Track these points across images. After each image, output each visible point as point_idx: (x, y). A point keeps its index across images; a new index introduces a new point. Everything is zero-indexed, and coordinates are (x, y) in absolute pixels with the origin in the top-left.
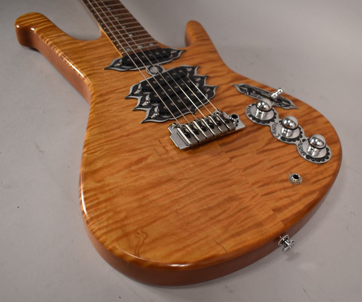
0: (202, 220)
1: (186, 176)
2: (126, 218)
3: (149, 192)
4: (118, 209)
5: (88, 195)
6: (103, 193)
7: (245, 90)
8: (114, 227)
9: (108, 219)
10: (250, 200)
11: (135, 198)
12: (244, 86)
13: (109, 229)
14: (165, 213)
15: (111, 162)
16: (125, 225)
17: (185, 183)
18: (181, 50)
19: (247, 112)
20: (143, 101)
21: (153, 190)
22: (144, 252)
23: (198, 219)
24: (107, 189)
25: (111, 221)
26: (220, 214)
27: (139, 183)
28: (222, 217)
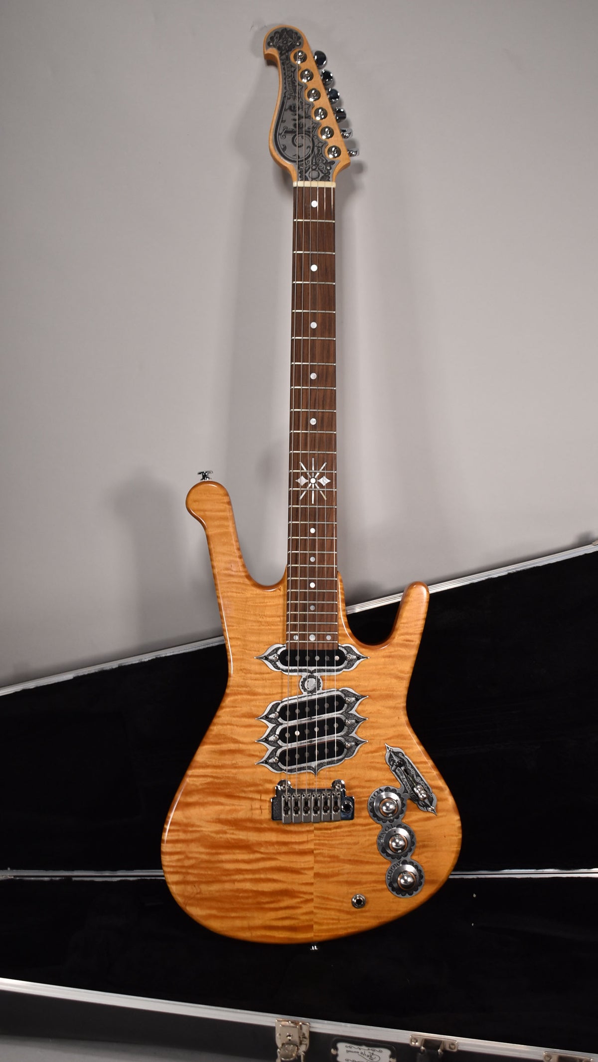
0: (250, 901)
1: (262, 850)
2: (192, 867)
3: (222, 851)
4: (190, 855)
5: (173, 828)
6: (185, 832)
7: (394, 761)
8: (179, 870)
9: (178, 860)
10: (302, 902)
11: (208, 851)
12: (396, 754)
13: (175, 870)
14: (225, 878)
15: (206, 801)
16: (188, 873)
17: (258, 856)
18: (363, 658)
19: (372, 797)
20: (271, 734)
21: (227, 851)
22: (192, 905)
23: (247, 898)
24: (190, 829)
25: (179, 864)
26: (268, 903)
27: (219, 836)
28: (267, 906)
